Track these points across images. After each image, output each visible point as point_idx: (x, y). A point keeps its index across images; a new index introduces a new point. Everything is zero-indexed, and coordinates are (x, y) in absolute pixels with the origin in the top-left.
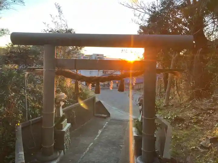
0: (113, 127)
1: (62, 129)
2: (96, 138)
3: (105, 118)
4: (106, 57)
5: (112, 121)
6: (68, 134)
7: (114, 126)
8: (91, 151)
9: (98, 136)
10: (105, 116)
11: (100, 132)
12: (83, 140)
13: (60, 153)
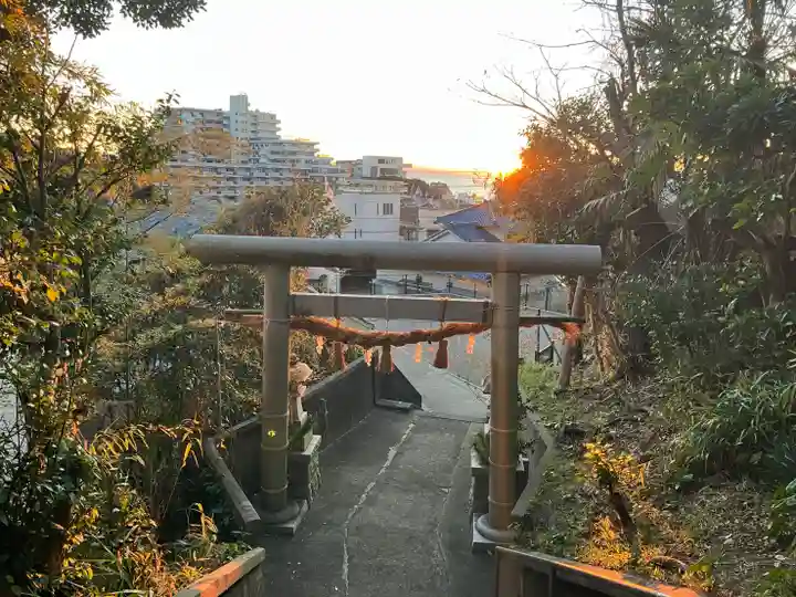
0: (427, 438)
1: (303, 450)
2: (383, 471)
3: (405, 411)
4: (410, 166)
5: (426, 421)
6: (316, 461)
7: (430, 437)
8: (371, 501)
9: (388, 463)
10: (408, 405)
11: (392, 452)
12: (353, 475)
13: (301, 505)
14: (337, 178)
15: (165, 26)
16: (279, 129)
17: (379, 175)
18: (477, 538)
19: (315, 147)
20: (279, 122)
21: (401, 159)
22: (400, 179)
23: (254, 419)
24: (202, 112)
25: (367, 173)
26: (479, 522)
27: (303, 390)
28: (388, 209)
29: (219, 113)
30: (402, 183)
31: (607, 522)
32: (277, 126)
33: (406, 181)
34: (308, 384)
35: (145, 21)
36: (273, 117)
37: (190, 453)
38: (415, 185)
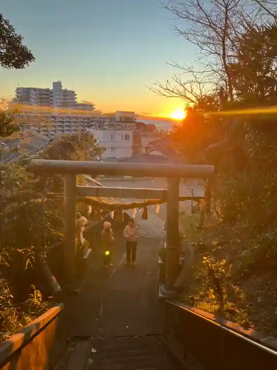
2: (120, 264)
4: (138, 116)
9: (122, 260)
11: (124, 255)
14: (104, 122)
15: (17, 68)
16: (76, 98)
17: (123, 120)
18: (160, 295)
19: (94, 107)
20: (76, 95)
21: (134, 112)
22: (133, 122)
23: (61, 243)
24: (40, 90)
25: (118, 119)
26: (162, 288)
27: (83, 229)
28: (127, 137)
29: (48, 90)
30: (134, 124)
31: (212, 291)
32: (76, 97)
33: (136, 123)
34: (86, 225)
35: (7, 66)
36: (73, 92)
37: (29, 263)
38: (140, 125)
